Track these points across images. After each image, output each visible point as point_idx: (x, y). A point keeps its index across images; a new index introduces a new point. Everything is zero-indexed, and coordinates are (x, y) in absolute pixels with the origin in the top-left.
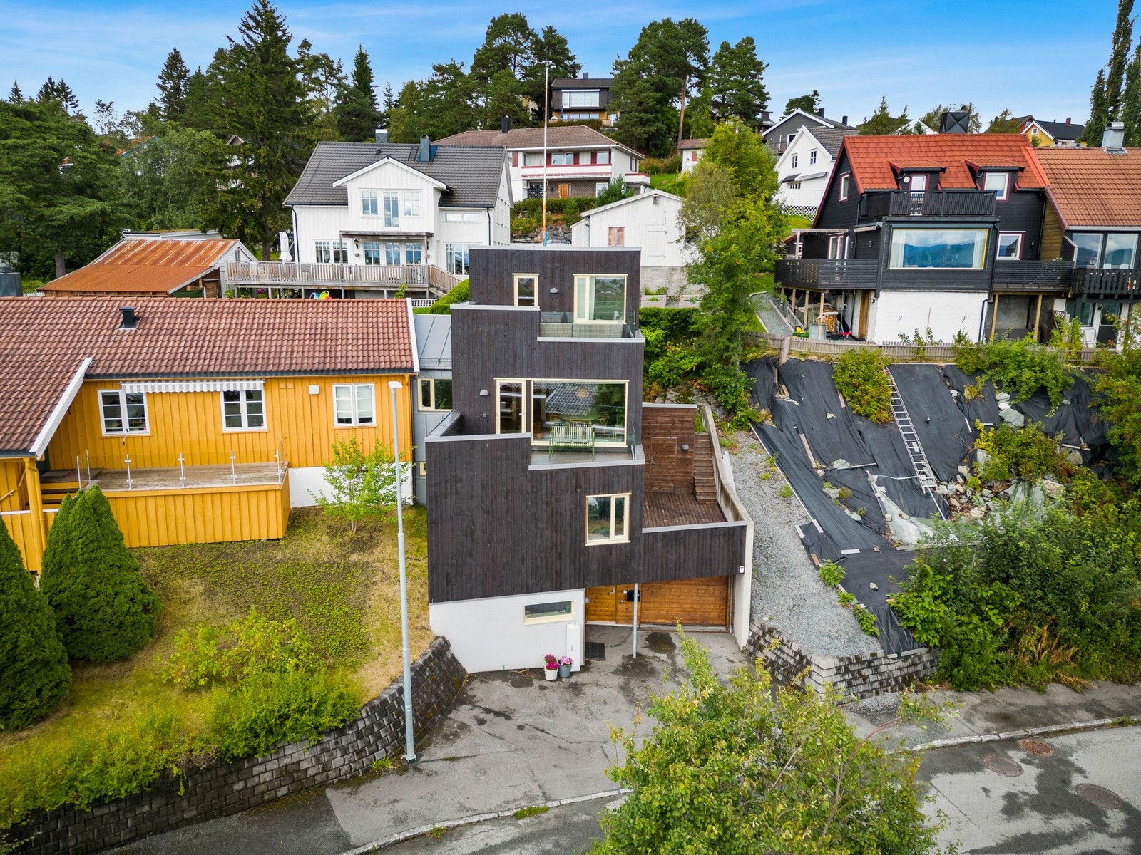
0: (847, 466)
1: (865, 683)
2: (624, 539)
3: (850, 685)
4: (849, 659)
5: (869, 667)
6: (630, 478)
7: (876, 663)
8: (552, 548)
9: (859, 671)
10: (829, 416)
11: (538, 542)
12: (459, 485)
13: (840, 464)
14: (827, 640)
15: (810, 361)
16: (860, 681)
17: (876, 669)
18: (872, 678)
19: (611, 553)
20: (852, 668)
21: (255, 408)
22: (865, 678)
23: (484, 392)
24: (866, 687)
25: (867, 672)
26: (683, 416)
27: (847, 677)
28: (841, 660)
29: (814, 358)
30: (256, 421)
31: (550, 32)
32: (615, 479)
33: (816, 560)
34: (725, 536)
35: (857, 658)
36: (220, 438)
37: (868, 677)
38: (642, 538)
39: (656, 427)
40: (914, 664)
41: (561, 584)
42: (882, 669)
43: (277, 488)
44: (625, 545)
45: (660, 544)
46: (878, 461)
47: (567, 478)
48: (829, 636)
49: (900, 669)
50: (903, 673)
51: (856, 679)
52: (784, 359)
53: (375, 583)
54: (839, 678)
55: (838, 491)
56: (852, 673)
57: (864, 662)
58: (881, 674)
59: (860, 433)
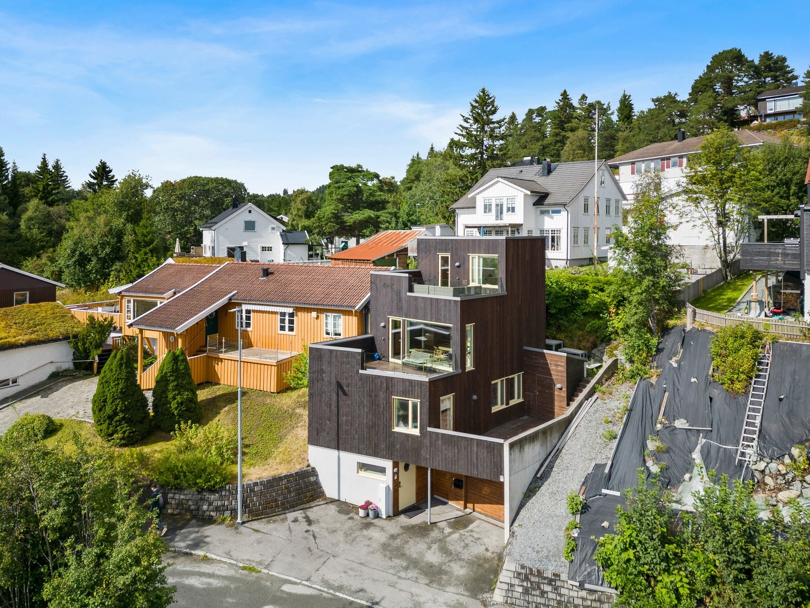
0: (686, 426)
1: (542, 596)
2: (416, 432)
3: (526, 591)
4: (531, 570)
5: (550, 584)
6: (419, 390)
7: (558, 583)
8: (372, 427)
9: (538, 584)
10: (693, 380)
11: (365, 421)
12: (324, 375)
13: (680, 423)
14: (529, 550)
15: (704, 330)
16: (537, 593)
17: (556, 588)
18: (551, 595)
19: (408, 440)
20: (533, 579)
21: (291, 322)
22: (543, 593)
23: (382, 324)
24: (542, 601)
25: (547, 588)
26: (556, 361)
27: (525, 584)
28: (523, 567)
29: (709, 328)
30: (291, 329)
31: (767, 56)
32: (410, 389)
33: (582, 491)
34: (487, 447)
35: (538, 571)
36: (277, 336)
37: (547, 592)
38: (428, 435)
39: (539, 367)
40: (600, 601)
41: (378, 453)
42: (563, 591)
43: (275, 364)
44: (417, 436)
45: (440, 441)
46: (715, 426)
47: (381, 382)
48: (533, 548)
49: (583, 599)
50: (585, 604)
51: (534, 589)
52: (688, 328)
53: (298, 426)
54: (516, 582)
55: (658, 444)
56: (531, 583)
57: (545, 578)
58: (560, 595)
59: (711, 399)
